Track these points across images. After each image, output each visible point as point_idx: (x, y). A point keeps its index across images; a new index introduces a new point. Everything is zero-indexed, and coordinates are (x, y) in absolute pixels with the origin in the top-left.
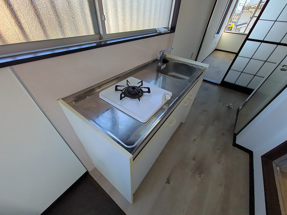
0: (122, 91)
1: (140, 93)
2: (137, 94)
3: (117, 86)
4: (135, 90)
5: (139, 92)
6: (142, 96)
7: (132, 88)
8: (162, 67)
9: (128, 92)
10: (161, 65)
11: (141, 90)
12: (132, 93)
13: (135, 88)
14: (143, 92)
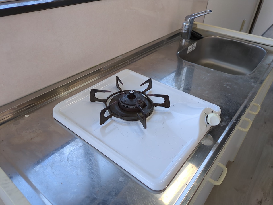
0: (105, 101)
1: (146, 107)
2: (139, 111)
3: (93, 92)
4: (135, 100)
5: (144, 106)
6: (150, 114)
7: (128, 96)
8: (189, 48)
9: (119, 104)
10: (187, 44)
11: (149, 99)
12: (129, 107)
13: (135, 97)
14: (152, 105)
